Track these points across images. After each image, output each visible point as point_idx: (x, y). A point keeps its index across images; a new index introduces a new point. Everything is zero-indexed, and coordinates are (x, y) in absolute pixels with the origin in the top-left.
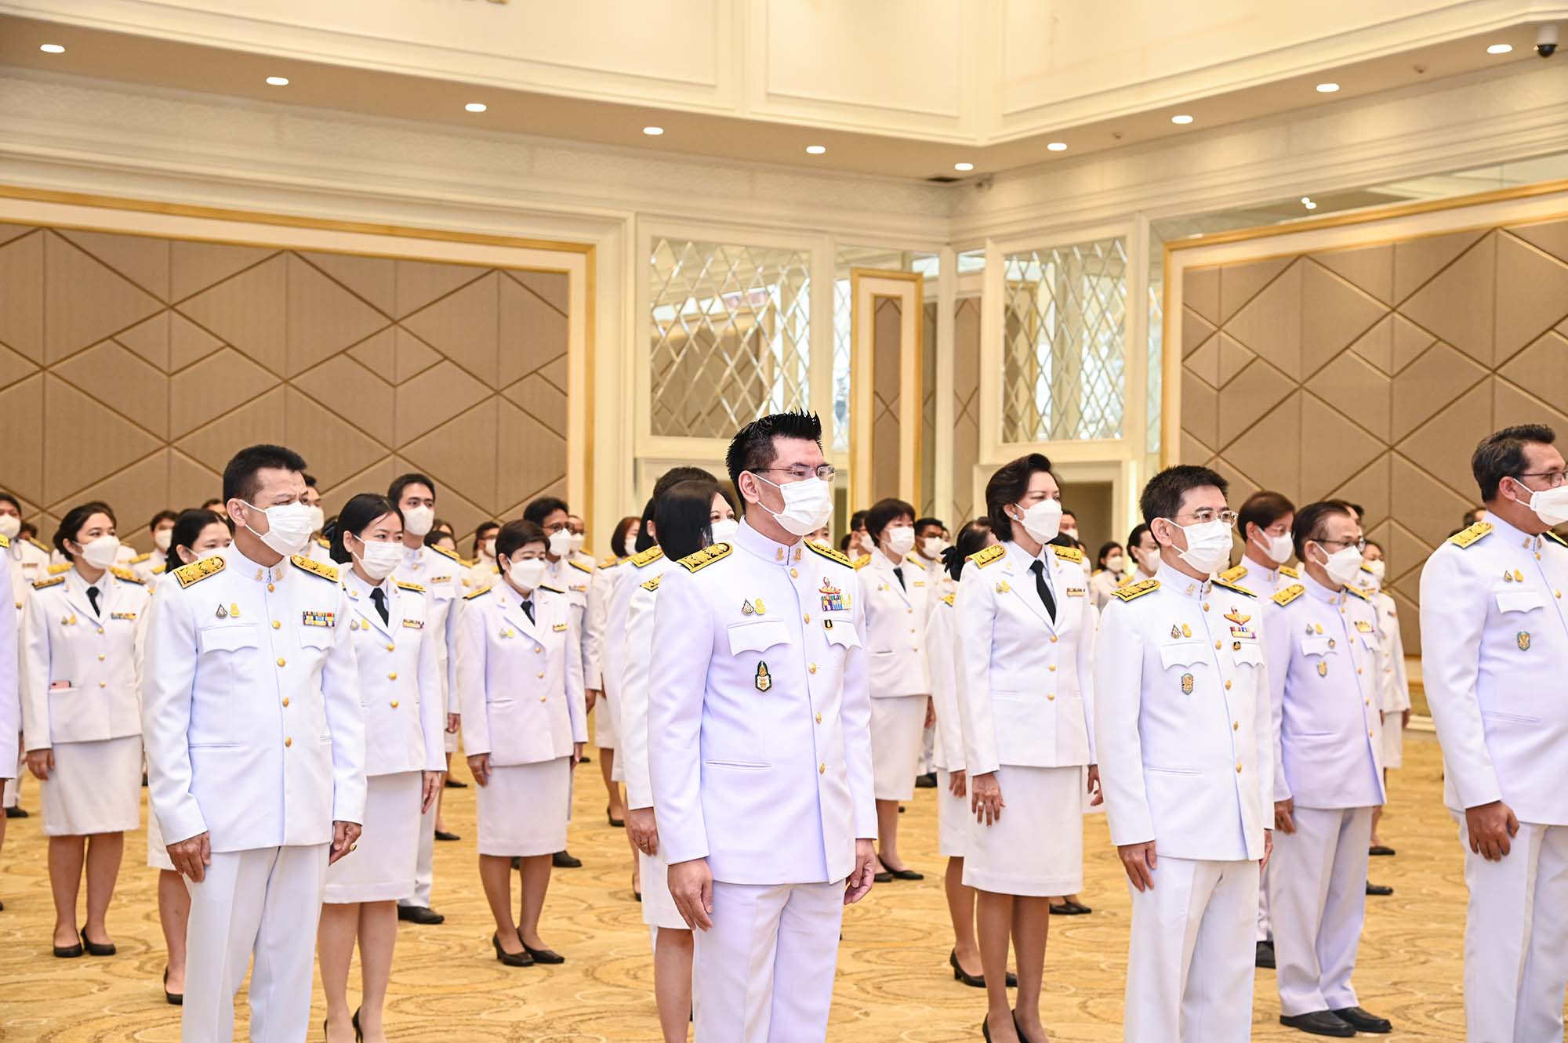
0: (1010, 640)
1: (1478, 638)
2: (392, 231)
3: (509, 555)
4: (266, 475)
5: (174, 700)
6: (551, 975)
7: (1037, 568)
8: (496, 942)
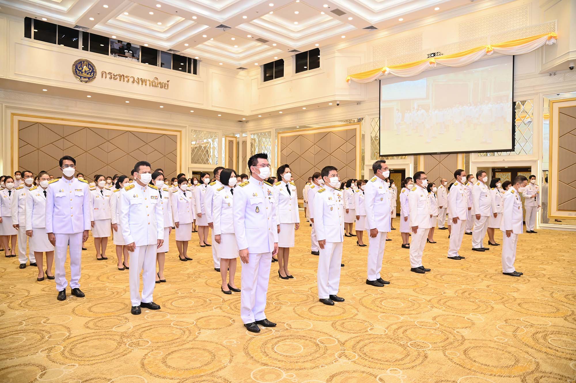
0: (282, 199)
1: (374, 199)
2: (146, 128)
3: (180, 184)
4: (141, 167)
5: (126, 214)
6: (191, 263)
7: (287, 186)
8: (179, 256)
